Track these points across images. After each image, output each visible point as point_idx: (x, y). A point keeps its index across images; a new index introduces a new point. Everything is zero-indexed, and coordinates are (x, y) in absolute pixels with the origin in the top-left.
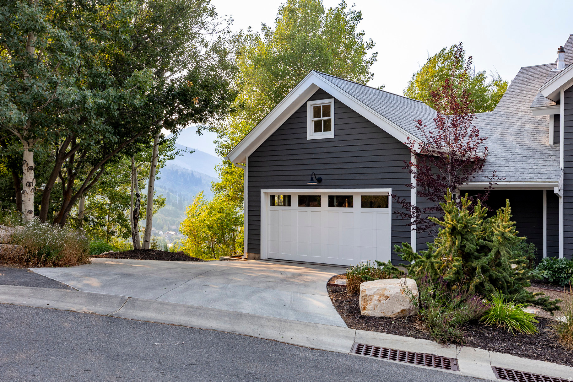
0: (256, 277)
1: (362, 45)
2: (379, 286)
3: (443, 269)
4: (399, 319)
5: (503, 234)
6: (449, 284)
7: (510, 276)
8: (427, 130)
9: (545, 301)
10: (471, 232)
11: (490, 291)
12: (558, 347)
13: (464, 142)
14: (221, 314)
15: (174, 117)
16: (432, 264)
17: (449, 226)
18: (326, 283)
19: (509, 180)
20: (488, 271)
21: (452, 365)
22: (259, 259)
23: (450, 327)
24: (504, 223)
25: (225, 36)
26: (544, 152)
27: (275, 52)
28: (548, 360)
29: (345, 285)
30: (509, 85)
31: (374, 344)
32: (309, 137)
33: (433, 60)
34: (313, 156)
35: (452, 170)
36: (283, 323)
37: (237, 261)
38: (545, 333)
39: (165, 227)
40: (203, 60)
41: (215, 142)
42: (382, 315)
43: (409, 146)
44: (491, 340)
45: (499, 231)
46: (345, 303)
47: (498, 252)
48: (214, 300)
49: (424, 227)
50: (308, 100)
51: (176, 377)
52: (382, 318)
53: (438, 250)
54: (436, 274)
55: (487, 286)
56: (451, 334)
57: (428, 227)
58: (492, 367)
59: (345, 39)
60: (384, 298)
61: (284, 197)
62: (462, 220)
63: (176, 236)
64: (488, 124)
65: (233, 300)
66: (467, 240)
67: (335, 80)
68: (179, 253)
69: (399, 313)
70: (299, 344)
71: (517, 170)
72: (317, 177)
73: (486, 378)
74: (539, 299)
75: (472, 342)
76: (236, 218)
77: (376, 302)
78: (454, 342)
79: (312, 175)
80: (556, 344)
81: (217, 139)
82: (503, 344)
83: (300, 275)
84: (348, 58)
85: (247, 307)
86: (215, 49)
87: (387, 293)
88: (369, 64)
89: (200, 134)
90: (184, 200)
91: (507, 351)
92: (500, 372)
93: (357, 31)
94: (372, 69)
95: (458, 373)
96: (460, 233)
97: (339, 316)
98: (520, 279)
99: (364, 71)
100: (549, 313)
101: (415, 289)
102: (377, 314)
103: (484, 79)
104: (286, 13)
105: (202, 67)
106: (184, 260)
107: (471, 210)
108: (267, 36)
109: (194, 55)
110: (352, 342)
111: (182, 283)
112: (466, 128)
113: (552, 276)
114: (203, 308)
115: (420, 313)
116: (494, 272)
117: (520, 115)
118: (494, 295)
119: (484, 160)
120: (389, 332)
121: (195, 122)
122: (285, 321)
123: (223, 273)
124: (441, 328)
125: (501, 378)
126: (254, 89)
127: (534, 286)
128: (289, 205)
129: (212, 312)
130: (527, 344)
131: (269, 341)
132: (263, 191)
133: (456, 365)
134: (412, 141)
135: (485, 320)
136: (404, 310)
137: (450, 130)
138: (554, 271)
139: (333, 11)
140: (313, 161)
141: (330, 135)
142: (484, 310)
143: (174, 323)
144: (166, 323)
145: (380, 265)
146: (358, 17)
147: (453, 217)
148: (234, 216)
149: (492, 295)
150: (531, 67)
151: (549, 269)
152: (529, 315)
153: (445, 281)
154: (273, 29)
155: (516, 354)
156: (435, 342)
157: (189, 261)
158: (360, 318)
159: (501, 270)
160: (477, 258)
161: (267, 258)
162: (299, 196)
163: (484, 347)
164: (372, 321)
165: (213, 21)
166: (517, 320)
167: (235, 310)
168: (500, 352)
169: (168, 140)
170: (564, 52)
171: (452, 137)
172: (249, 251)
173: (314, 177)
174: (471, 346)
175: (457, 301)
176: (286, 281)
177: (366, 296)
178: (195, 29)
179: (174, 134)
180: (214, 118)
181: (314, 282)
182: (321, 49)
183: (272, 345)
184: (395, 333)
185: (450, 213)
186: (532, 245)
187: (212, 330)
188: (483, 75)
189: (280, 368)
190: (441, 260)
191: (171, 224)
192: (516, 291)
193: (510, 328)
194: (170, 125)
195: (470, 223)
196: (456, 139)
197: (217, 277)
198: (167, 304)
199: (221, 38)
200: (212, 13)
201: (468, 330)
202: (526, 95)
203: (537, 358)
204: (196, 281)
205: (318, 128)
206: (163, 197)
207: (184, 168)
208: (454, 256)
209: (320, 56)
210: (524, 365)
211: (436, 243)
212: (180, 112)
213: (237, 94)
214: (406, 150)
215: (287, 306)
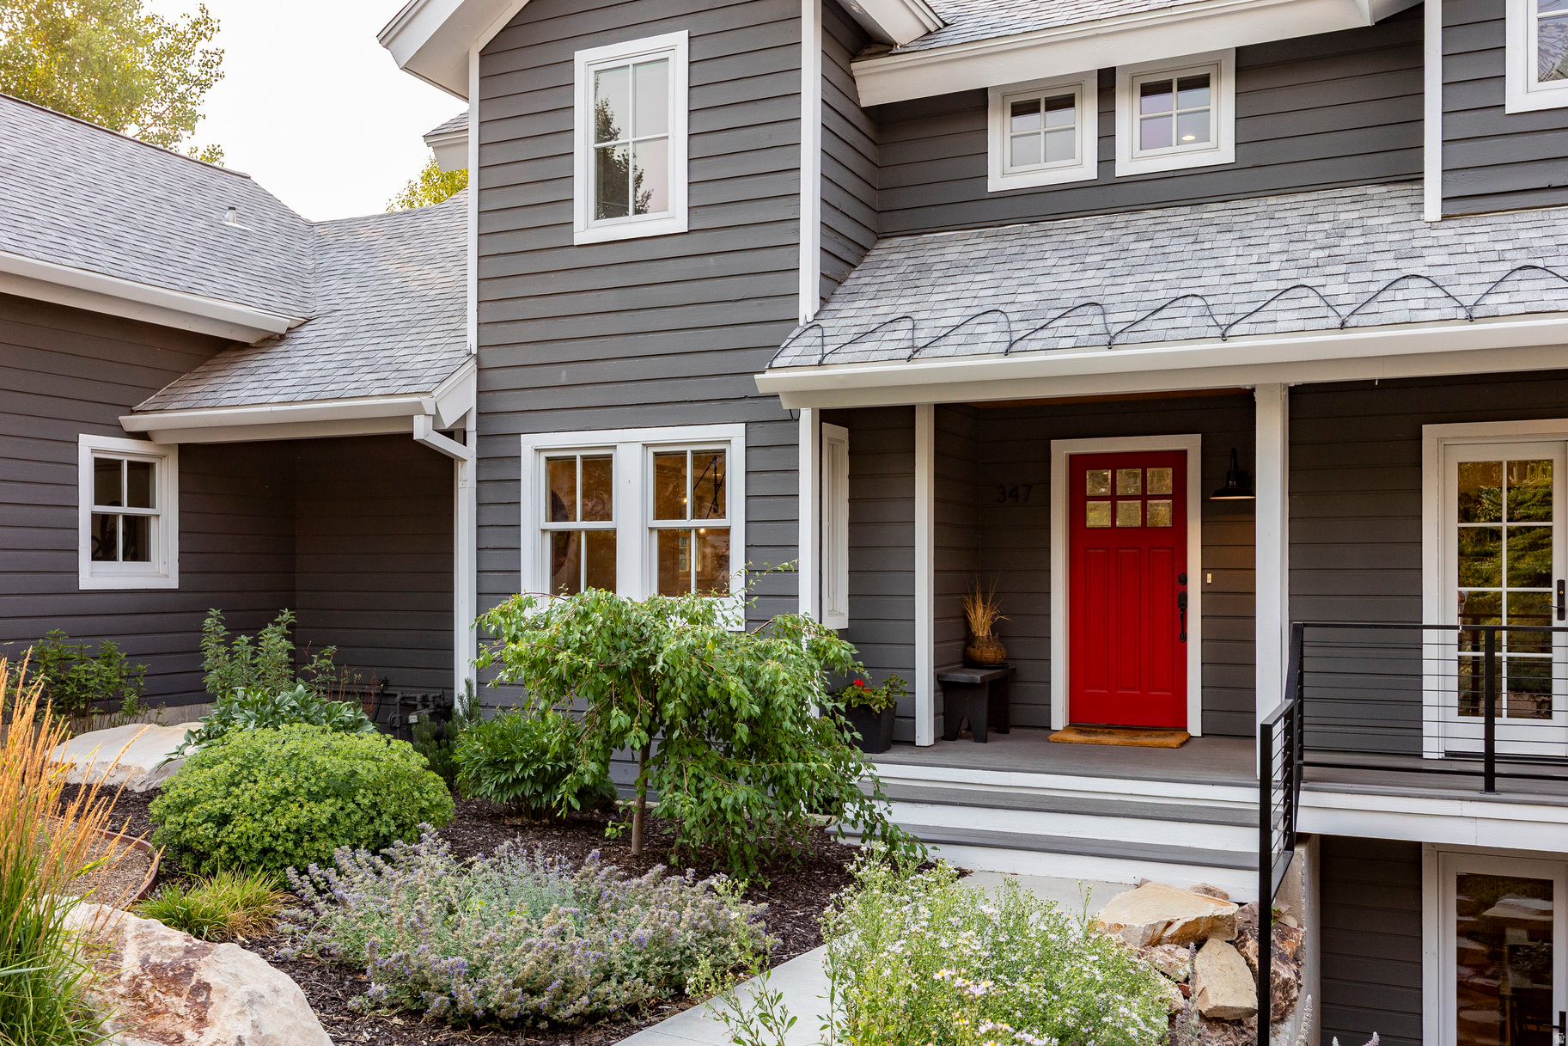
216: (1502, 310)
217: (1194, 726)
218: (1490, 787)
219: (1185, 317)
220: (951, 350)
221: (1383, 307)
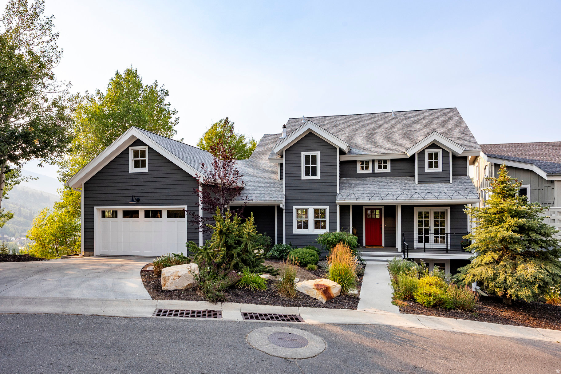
0: (87, 270)
1: (169, 112)
2: (174, 270)
3: (215, 256)
4: (187, 290)
5: (249, 233)
6: (218, 265)
7: (253, 258)
8: (207, 170)
9: (272, 270)
10: (231, 233)
11: (242, 267)
12: (278, 296)
13: (230, 177)
14: (54, 301)
15: (17, 153)
16: (208, 253)
17: (218, 229)
18: (140, 270)
19: (257, 200)
20: (241, 255)
21: (218, 315)
22: (93, 255)
23: (218, 291)
24: (249, 227)
25: (64, 96)
26: (275, 184)
27: (106, 110)
28: (272, 304)
29: (153, 270)
30: (258, 143)
31: (169, 308)
32: (130, 171)
33: (215, 126)
34: (133, 184)
35: (223, 194)
36: (104, 302)
37: (75, 258)
38: (271, 289)
39: (17, 234)
40: (44, 112)
41: (58, 172)
42: (176, 288)
43: (197, 179)
44: (242, 296)
45: (247, 232)
46: (152, 282)
47: (246, 244)
48: (49, 291)
49: (206, 229)
50: (130, 146)
51: (9, 355)
52: (176, 290)
53: (212, 244)
54: (211, 259)
55: (241, 264)
56: (218, 296)
57: (209, 230)
58: (241, 313)
59: (157, 107)
60: (177, 278)
61: (113, 211)
62: (226, 226)
63: (27, 241)
64: (246, 166)
65: (66, 289)
66: (229, 237)
67: (149, 134)
68: (25, 256)
69: (187, 286)
70: (116, 315)
71: (261, 194)
72: (136, 198)
73: (237, 320)
74: (269, 270)
75: (230, 299)
76: (76, 227)
77: (172, 281)
78: (220, 301)
79: (132, 197)
80: (277, 295)
81: (59, 170)
82: (248, 298)
83: (122, 265)
84: (159, 120)
85: (76, 293)
86: (54, 104)
87: (179, 274)
88: (173, 125)
89: (41, 167)
90: (34, 213)
91: (250, 302)
92: (245, 315)
93: (165, 102)
94: (175, 128)
95: (221, 319)
96: (225, 234)
97: (147, 292)
98: (259, 259)
99: (170, 128)
100: (274, 277)
101: (198, 270)
102: (173, 288)
103: (244, 139)
104: (114, 85)
105: (43, 116)
106: (29, 260)
107: (232, 219)
108: (100, 98)
109: (36, 107)
110: (155, 309)
111: (22, 280)
112: (231, 169)
113: (279, 254)
114: (39, 298)
115: (200, 285)
116: (244, 256)
117: (263, 162)
118: (244, 269)
119: (242, 188)
120: (180, 299)
121: (37, 157)
122: (106, 300)
123: (60, 269)
124: (212, 293)
125: (246, 318)
126: (89, 135)
127: (270, 261)
128: (116, 217)
129: (46, 300)
130: (261, 296)
131: (92, 316)
132: (95, 208)
133: (221, 315)
134: (198, 176)
135: (238, 285)
136: (190, 284)
137: (222, 170)
138: (280, 252)
139: (148, 87)
140: (133, 188)
141: (146, 170)
142: (238, 279)
143: (11, 312)
144: (4, 313)
145: (175, 256)
146: (166, 93)
147: (221, 224)
148: (75, 225)
149: (243, 270)
150: (269, 135)
151: (277, 251)
152: (263, 279)
153: (215, 264)
154: (105, 94)
155: (255, 303)
156: (208, 302)
157: (33, 261)
158: (161, 292)
159: (248, 254)
160: (235, 248)
161: (99, 254)
162: (123, 211)
163: (237, 302)
164: (169, 293)
165: (54, 84)
166: (256, 283)
167: (66, 297)
168: (246, 303)
169: (12, 170)
170: (286, 128)
171: (222, 175)
172: (85, 250)
173: (134, 198)
174: (230, 302)
175: (222, 275)
176: (111, 271)
177: (166, 277)
178: (37, 88)
179: (17, 166)
180: (53, 155)
181: (131, 270)
182: (140, 112)
183: (94, 319)
184: (184, 299)
185: (219, 221)
186: (269, 237)
187: (45, 313)
188: (244, 137)
189: (99, 334)
190: (214, 251)
191: (22, 232)
192: (257, 266)
193: (252, 288)
194: (14, 159)
195: (230, 227)
196: (225, 176)
197: (55, 272)
198: (6, 298)
199: (61, 97)
200: (51, 78)
201: (228, 292)
202: (266, 151)
203: (265, 304)
204: (36, 277)
205: (136, 165)
206: (12, 212)
207: (34, 189)
208: (221, 248)
209: (139, 117)
210: (259, 309)
211: (212, 240)
212: (23, 149)
213: (73, 138)
214: (195, 181)
215: (109, 289)
216: (427, 198)
217: (383, 245)
218: (425, 252)
219: (390, 196)
220: (362, 199)
221: (414, 197)
